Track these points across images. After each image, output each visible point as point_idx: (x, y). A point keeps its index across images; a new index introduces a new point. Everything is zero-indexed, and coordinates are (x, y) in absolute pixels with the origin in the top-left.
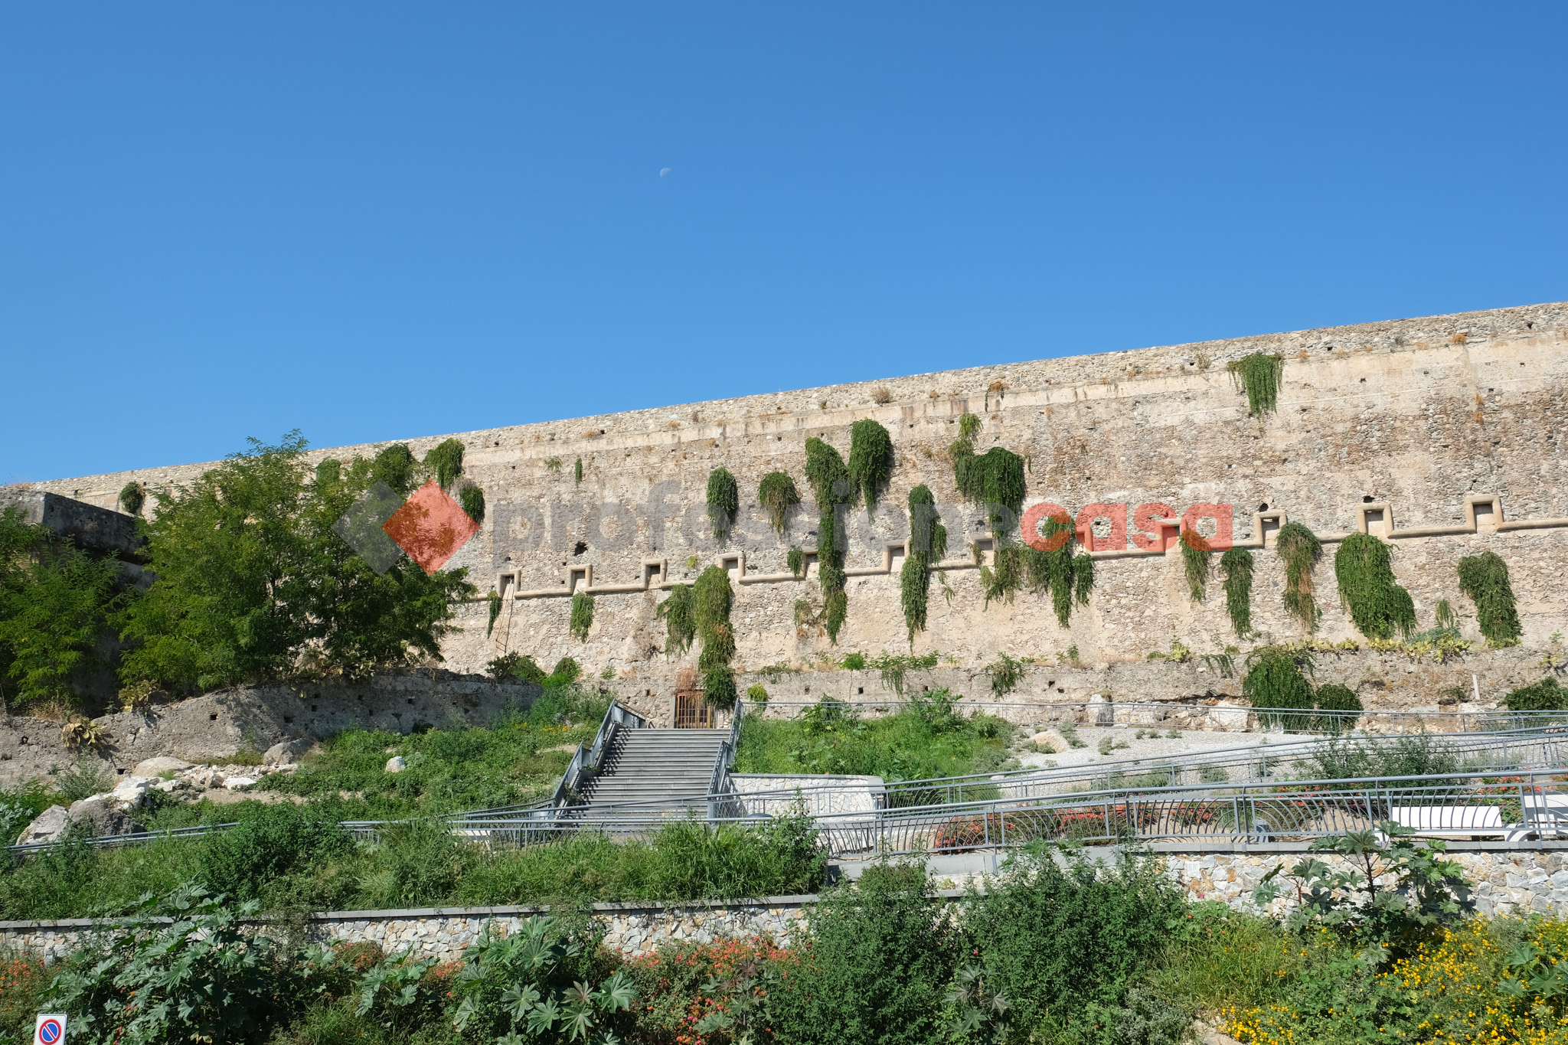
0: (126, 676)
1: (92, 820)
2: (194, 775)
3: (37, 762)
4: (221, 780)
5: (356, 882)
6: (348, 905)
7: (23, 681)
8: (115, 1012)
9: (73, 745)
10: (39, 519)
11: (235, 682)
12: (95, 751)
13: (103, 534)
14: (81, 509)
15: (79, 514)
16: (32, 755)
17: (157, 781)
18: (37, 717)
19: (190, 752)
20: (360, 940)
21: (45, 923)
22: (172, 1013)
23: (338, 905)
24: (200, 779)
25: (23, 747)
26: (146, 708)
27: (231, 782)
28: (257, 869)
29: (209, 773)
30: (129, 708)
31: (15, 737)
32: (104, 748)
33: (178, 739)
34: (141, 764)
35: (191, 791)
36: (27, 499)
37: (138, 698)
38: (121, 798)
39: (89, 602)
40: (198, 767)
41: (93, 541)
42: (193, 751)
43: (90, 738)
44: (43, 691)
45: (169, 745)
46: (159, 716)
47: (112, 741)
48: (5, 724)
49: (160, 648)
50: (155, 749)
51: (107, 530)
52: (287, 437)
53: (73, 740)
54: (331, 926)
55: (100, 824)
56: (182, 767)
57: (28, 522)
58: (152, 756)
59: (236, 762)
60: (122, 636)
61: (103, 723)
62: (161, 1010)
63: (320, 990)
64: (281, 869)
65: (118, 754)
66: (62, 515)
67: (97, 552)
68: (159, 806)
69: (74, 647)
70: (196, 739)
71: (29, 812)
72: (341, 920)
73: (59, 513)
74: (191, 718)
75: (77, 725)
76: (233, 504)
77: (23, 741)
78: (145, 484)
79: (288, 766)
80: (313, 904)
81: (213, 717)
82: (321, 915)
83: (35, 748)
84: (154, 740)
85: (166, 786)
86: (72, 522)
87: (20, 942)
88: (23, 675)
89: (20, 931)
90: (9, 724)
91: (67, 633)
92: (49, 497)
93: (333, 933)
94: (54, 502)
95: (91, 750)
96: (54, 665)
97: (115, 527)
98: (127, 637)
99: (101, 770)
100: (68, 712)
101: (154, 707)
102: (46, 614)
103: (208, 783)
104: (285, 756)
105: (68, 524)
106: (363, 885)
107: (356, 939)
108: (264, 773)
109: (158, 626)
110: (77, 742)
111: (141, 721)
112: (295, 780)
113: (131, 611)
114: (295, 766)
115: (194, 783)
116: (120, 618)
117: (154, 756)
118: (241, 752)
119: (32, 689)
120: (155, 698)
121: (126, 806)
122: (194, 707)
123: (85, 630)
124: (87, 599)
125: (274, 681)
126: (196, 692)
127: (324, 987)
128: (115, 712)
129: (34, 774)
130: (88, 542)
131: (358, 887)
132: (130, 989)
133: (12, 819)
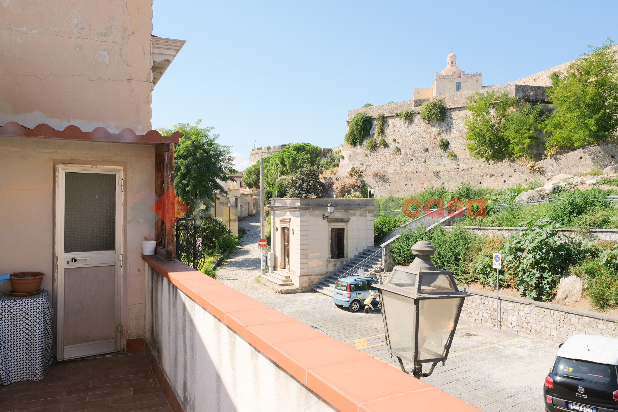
0: (548, 146)
1: (534, 196)
2: (574, 180)
3: (520, 177)
4: (585, 181)
5: (609, 219)
6: (604, 227)
7: (514, 151)
8: (520, 255)
9: (531, 171)
10: (514, 95)
11: (589, 144)
12: (539, 173)
13: (537, 95)
14: (528, 88)
15: (528, 90)
16: (518, 175)
17: (560, 183)
18: (518, 162)
19: (573, 172)
20: (609, 239)
21: (506, 228)
22: (535, 257)
23: (600, 226)
24: (576, 181)
25: (515, 173)
26: (555, 157)
27: (588, 182)
28: (571, 213)
29: (579, 179)
30: (549, 157)
31: (512, 170)
32: (542, 172)
33: (568, 167)
34: (555, 177)
35: (572, 186)
36: (509, 89)
37: (552, 153)
38: (546, 189)
39: (532, 121)
40: (576, 177)
41: (534, 98)
42: (575, 171)
43: (536, 169)
44: (521, 154)
45: (565, 170)
46: (560, 159)
47: (544, 169)
48: (509, 166)
49: (558, 135)
50: (560, 171)
51: (539, 94)
52: (604, 42)
53: (531, 169)
54: (598, 234)
55: (537, 197)
56: (570, 177)
57: (510, 96)
58: (559, 174)
59: (591, 174)
60: (544, 132)
61: (540, 164)
62: (530, 256)
63: (588, 255)
64: (580, 213)
65: (547, 174)
66: (522, 92)
67: (534, 102)
68: (560, 191)
69: (529, 138)
70: (575, 167)
71: (516, 194)
72: (602, 232)
73: (521, 91)
74: (572, 159)
75: (531, 164)
76: (582, 75)
77: (515, 171)
78: (559, 71)
79: (613, 175)
80: (591, 226)
81: (581, 158)
82: (594, 230)
83: (519, 173)
84: (559, 168)
85: (563, 184)
86: (525, 93)
87: (499, 233)
88: (513, 149)
89: (499, 230)
90: (510, 165)
91: (526, 133)
92: (516, 86)
93: (598, 236)
94: (519, 88)
95: (537, 173)
96: (523, 144)
97: (542, 92)
98: (546, 132)
99: (541, 179)
100: (528, 160)
101: (558, 156)
102: (517, 128)
103: (579, 183)
104: (612, 171)
105: (524, 94)
106: (612, 220)
107: (608, 239)
108: (602, 178)
109: (558, 126)
110: (532, 169)
111: (553, 161)
112: (614, 180)
113: (547, 122)
114: (615, 175)
115: (574, 183)
116: (543, 125)
117: (560, 173)
118: (593, 171)
119: (517, 153)
120: (557, 153)
121: (547, 192)
122: (573, 155)
123: (531, 131)
124: (531, 120)
125: (606, 142)
126: (574, 150)
127: (589, 254)
128: (545, 159)
129: (520, 181)
130: (532, 99)
131: (609, 220)
132: (524, 249)
133: (511, 196)
